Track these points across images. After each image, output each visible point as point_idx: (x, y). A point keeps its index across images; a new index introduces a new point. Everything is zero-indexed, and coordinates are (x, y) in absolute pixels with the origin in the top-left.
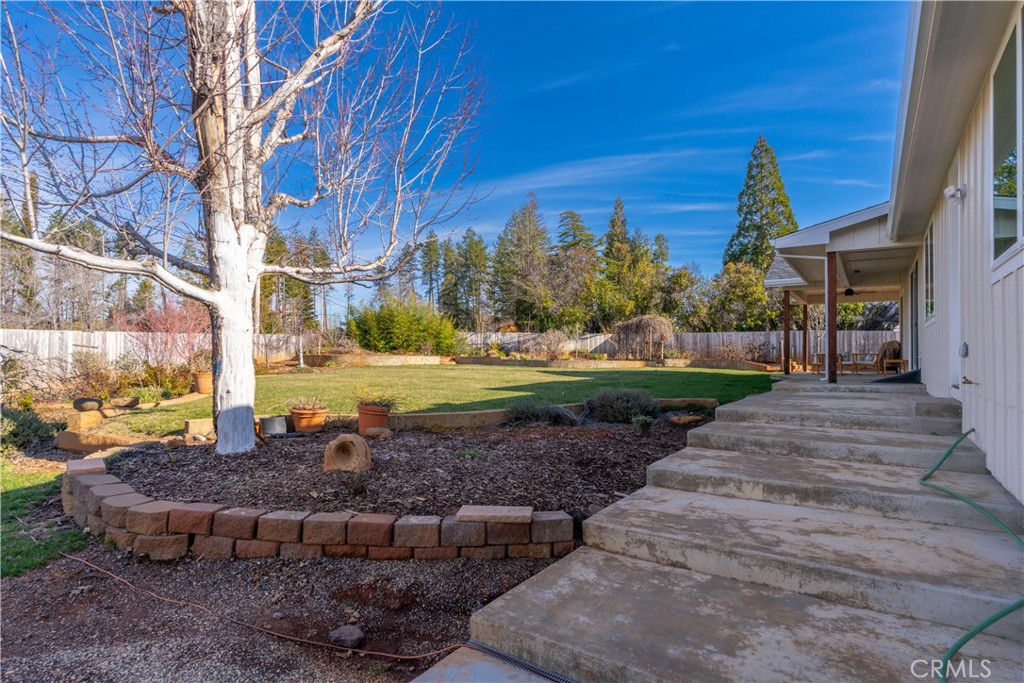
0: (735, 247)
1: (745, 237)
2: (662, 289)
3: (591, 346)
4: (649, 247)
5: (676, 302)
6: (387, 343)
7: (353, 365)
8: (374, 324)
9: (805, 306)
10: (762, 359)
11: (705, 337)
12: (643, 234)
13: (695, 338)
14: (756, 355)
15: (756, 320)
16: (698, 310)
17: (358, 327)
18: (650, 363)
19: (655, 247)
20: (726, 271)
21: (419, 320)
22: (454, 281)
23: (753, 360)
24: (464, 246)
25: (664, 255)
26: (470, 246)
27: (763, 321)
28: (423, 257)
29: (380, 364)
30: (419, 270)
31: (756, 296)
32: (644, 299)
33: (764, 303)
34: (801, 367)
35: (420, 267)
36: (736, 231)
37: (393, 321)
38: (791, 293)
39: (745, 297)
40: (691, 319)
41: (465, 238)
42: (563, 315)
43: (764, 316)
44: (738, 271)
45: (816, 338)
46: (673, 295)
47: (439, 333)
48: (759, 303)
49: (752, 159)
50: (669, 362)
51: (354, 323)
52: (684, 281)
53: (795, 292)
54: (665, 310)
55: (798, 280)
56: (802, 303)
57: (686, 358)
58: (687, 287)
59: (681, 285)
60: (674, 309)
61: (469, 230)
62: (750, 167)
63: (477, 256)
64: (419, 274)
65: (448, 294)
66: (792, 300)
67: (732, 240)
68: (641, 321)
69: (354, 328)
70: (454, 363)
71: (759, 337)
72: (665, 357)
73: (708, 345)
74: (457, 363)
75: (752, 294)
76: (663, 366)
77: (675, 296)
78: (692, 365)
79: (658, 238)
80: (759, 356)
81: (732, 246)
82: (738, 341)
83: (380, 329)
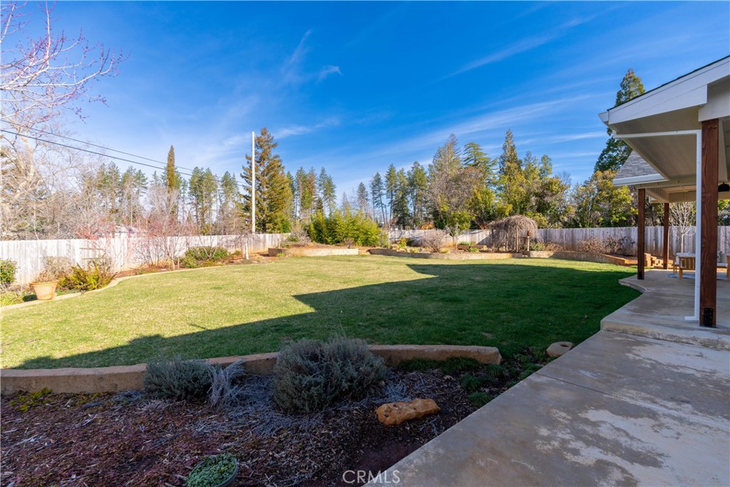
0: (605, 159)
1: (614, 151)
2: (536, 195)
3: (479, 239)
4: (537, 165)
5: (549, 204)
6: (333, 239)
7: (294, 256)
8: (324, 225)
9: (667, 205)
10: (620, 252)
11: (570, 232)
12: (532, 156)
13: (561, 233)
14: (616, 248)
15: (620, 216)
16: (568, 210)
17: (315, 228)
18: (516, 254)
19: (541, 165)
20: (595, 177)
21: (353, 223)
22: (401, 196)
23: (612, 253)
24: (412, 174)
25: (547, 170)
26: (416, 173)
27: (628, 217)
28: (386, 181)
29: (313, 255)
30: (384, 189)
31: (620, 197)
32: (522, 202)
33: (628, 202)
34: (662, 261)
35: (385, 187)
36: (605, 147)
37: (336, 224)
38: (647, 191)
39: (611, 197)
40: (562, 216)
41: (413, 168)
42: (454, 217)
43: (629, 213)
44: (604, 178)
45: (679, 234)
46: (546, 199)
47: (368, 231)
48: (624, 203)
49: (621, 89)
50: (534, 254)
51: (312, 226)
52: (555, 188)
53: (652, 190)
54: (538, 210)
55: (656, 176)
56: (662, 201)
57: (550, 250)
58: (558, 192)
59: (552, 191)
60: (547, 209)
61: (415, 163)
62: (619, 95)
63: (420, 179)
64: (384, 192)
65: (398, 204)
66: (651, 200)
67: (602, 155)
68: (509, 221)
69: (312, 229)
70: (368, 253)
71: (621, 232)
72: (531, 249)
73: (573, 239)
74: (371, 253)
75: (617, 195)
76: (529, 257)
77: (548, 199)
78: (556, 257)
79: (543, 158)
80: (620, 249)
81: (602, 159)
82: (600, 235)
83: (328, 229)
